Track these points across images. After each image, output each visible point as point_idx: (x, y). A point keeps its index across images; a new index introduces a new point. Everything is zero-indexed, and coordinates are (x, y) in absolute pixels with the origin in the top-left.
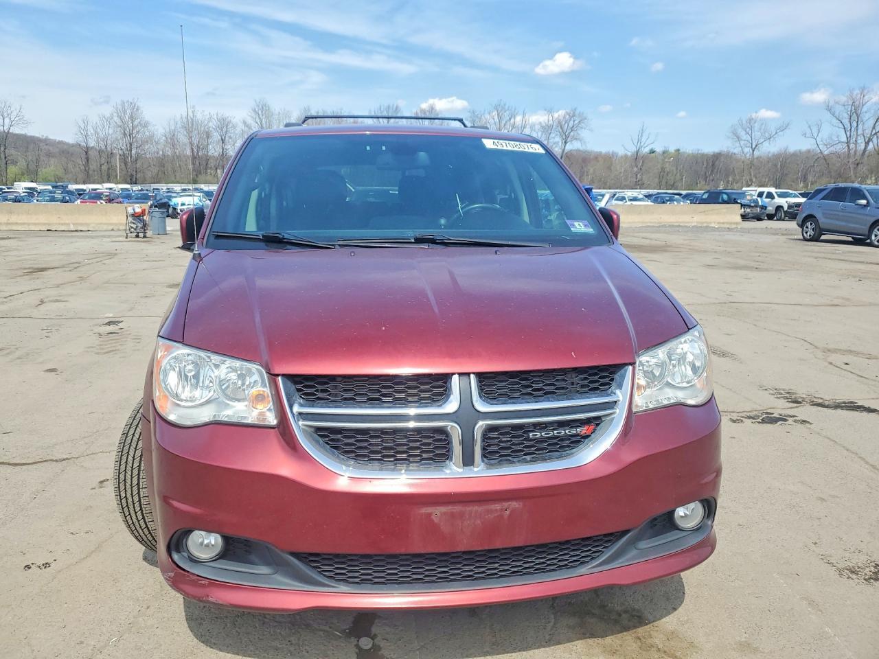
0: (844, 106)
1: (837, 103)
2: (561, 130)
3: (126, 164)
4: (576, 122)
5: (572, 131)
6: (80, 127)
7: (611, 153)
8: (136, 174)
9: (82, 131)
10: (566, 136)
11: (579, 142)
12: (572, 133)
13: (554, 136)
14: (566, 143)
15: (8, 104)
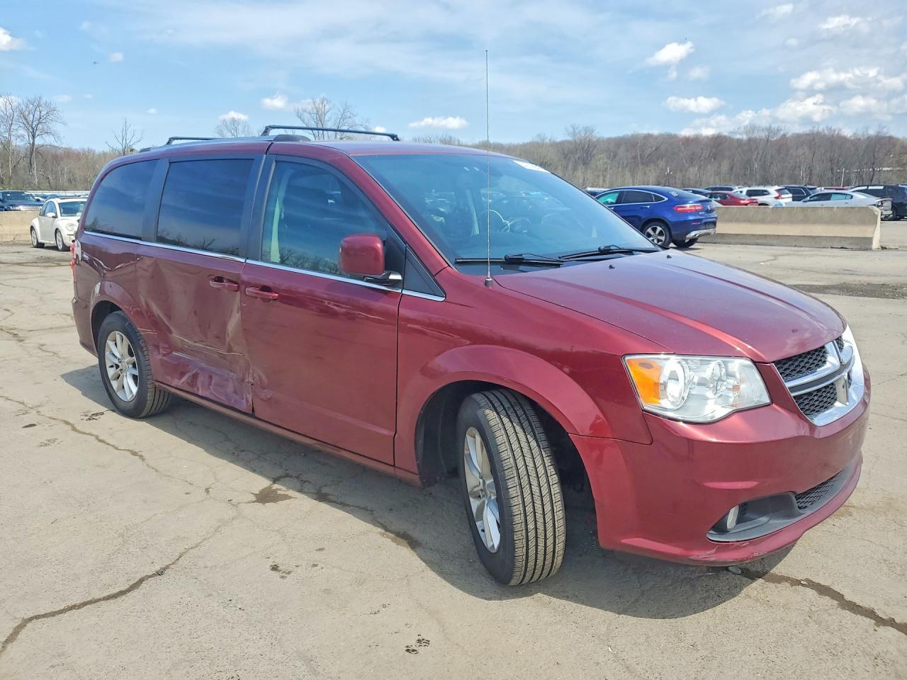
0: (310, 114)
1: (305, 111)
2: (25, 122)
4: (43, 113)
5: (39, 123)
7: (86, 150)
10: (33, 129)
11: (51, 136)
12: (40, 126)
13: (16, 127)
14: (34, 137)
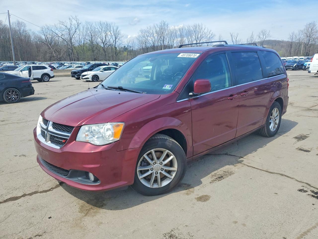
3: (305, 48)
6: (291, 36)
8: (309, 52)
9: (291, 37)
15: (265, 31)
